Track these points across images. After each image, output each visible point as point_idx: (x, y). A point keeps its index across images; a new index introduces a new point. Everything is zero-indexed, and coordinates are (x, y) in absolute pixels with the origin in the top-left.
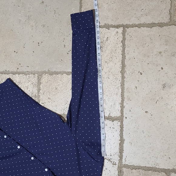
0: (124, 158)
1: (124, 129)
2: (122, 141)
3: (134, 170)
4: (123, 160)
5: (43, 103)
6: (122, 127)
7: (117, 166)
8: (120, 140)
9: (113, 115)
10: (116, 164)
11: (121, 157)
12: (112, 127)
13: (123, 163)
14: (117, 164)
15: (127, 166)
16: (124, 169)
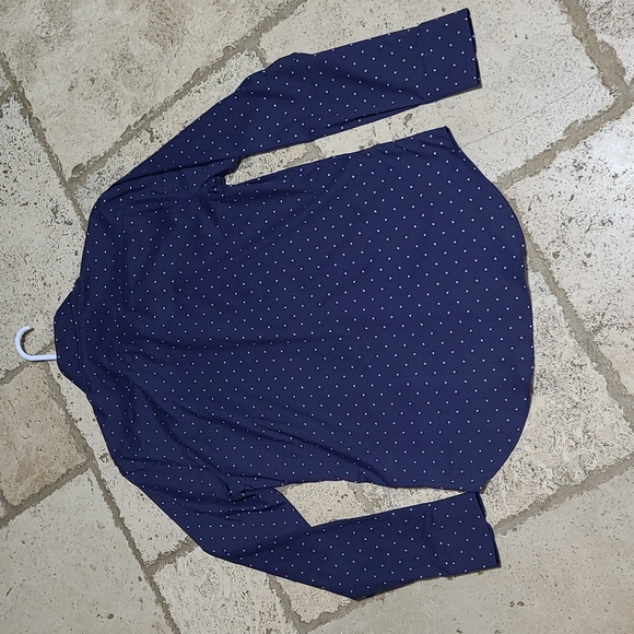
0: (95, 483)
1: (130, 551)
2: (120, 521)
3: (64, 471)
4: (94, 479)
5: (342, 497)
6: (137, 553)
7: (97, 457)
8: (123, 519)
9: (169, 568)
10: (101, 458)
11: (102, 482)
12: (154, 538)
13: (90, 471)
14: (100, 462)
15: (80, 469)
16: (81, 459)
